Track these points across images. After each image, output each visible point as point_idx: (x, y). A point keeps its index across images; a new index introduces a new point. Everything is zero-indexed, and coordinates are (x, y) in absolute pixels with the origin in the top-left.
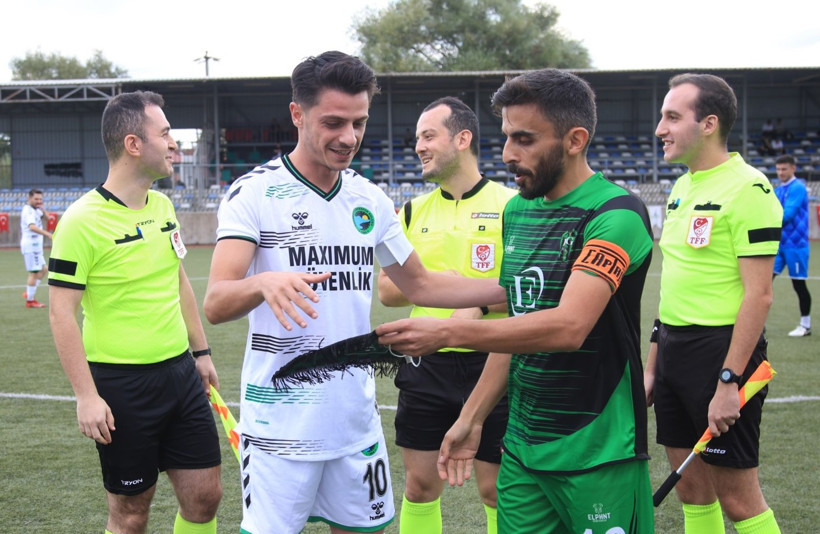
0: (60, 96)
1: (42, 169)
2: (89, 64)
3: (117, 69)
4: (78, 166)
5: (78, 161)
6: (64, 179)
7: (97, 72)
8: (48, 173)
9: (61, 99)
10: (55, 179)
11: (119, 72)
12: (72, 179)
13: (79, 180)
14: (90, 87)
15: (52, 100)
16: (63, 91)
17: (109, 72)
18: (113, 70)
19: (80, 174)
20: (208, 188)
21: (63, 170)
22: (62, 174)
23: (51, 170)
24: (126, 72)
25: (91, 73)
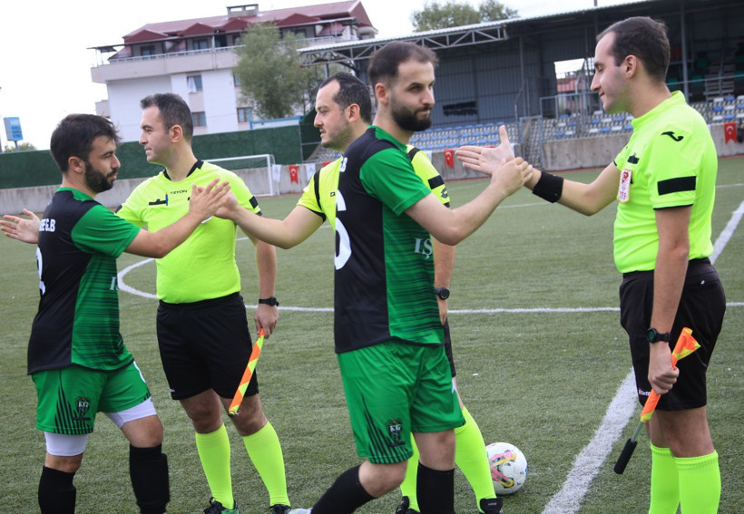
0: (451, 43)
1: (442, 110)
2: (481, 8)
3: (507, 10)
4: (473, 104)
5: (473, 100)
6: (461, 118)
7: (489, 15)
8: (447, 114)
9: (452, 46)
10: (453, 118)
11: (510, 13)
12: (468, 117)
13: (474, 117)
14: (477, 31)
15: (444, 47)
16: (454, 37)
17: (501, 15)
18: (504, 12)
19: (475, 112)
20: (592, 114)
21: (459, 110)
22: (459, 114)
23: (449, 110)
24: (516, 12)
25: (484, 16)
